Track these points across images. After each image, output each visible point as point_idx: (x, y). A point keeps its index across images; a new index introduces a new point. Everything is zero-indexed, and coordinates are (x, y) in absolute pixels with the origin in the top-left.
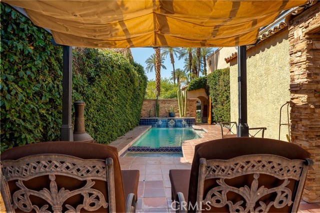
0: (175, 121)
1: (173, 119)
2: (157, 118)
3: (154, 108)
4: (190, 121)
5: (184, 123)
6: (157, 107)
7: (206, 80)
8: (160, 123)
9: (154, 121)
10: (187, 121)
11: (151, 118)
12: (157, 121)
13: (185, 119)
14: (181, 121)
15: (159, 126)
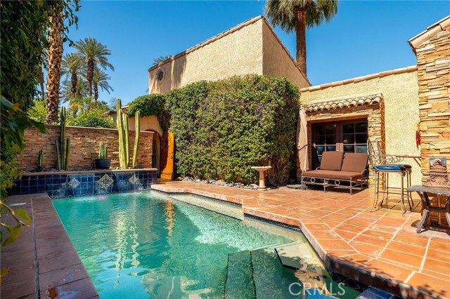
0: (114, 178)
1: (109, 174)
2: (62, 172)
3: (50, 148)
4: (146, 177)
5: (134, 180)
6: (60, 145)
7: (164, 101)
8: (75, 184)
9: (55, 181)
10: (140, 177)
11: (42, 173)
12: (65, 179)
13: (137, 172)
14: (126, 177)
15: (70, 193)
